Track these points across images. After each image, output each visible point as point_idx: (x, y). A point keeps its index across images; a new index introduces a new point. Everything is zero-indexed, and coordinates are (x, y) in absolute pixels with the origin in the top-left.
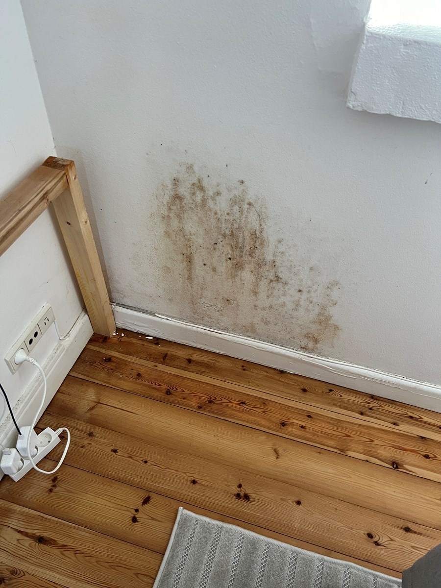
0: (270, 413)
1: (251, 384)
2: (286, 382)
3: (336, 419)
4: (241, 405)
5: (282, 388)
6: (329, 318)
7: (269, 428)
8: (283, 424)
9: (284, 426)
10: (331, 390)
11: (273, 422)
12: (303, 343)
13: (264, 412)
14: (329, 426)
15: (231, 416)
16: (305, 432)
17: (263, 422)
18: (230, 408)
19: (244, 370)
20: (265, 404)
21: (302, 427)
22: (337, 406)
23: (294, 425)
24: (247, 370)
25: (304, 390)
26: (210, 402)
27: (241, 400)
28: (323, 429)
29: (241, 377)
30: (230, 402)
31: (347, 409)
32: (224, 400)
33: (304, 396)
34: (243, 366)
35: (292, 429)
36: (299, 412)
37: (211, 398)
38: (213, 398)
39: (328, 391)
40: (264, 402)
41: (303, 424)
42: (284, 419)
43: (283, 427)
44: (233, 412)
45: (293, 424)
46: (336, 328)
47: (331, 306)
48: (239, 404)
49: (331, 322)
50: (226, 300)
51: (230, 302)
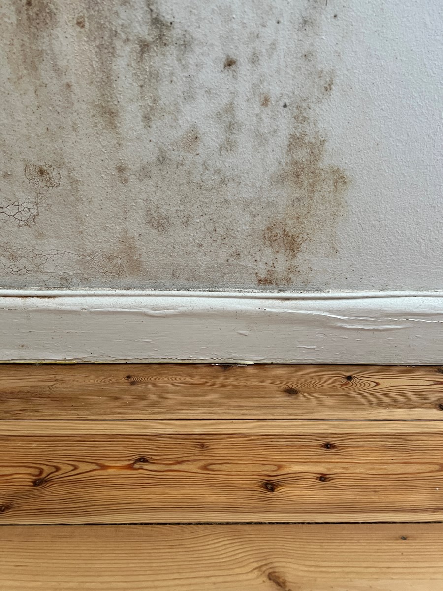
0: (224, 467)
1: (156, 409)
2: (243, 384)
3: (394, 435)
4: (137, 466)
5: (237, 400)
6: (316, 149)
7: (234, 509)
8: (270, 486)
9: (272, 490)
10: (349, 378)
11: (240, 488)
12: (261, 266)
13: (205, 468)
14: (388, 456)
15: (109, 507)
16: (336, 488)
17: (211, 496)
18: (103, 483)
19: (133, 383)
20: (203, 446)
21: (323, 478)
22: (380, 405)
23: (299, 479)
24: (140, 382)
25: (291, 392)
26: (39, 482)
27: (135, 454)
28: (377, 467)
29: (128, 400)
30: (104, 467)
31: (405, 405)
32: (83, 467)
33: (296, 402)
34: (129, 377)
35: (298, 492)
36: (299, 442)
37: (41, 471)
38: (47, 470)
39: (344, 381)
40: (202, 443)
41: (322, 469)
42: (268, 470)
43: (271, 495)
44: (115, 493)
45: (297, 478)
46: (340, 179)
47: (319, 101)
48: (130, 467)
49: (325, 163)
50: (35, 174)
51: (50, 178)
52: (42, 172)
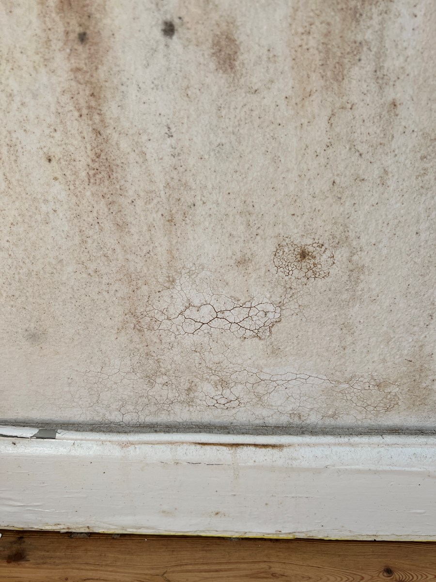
50: (291, 258)
51: (314, 264)
52: (304, 255)
